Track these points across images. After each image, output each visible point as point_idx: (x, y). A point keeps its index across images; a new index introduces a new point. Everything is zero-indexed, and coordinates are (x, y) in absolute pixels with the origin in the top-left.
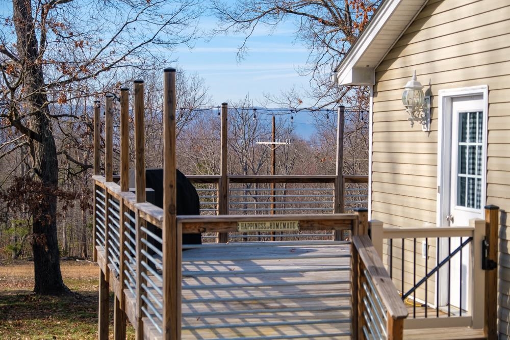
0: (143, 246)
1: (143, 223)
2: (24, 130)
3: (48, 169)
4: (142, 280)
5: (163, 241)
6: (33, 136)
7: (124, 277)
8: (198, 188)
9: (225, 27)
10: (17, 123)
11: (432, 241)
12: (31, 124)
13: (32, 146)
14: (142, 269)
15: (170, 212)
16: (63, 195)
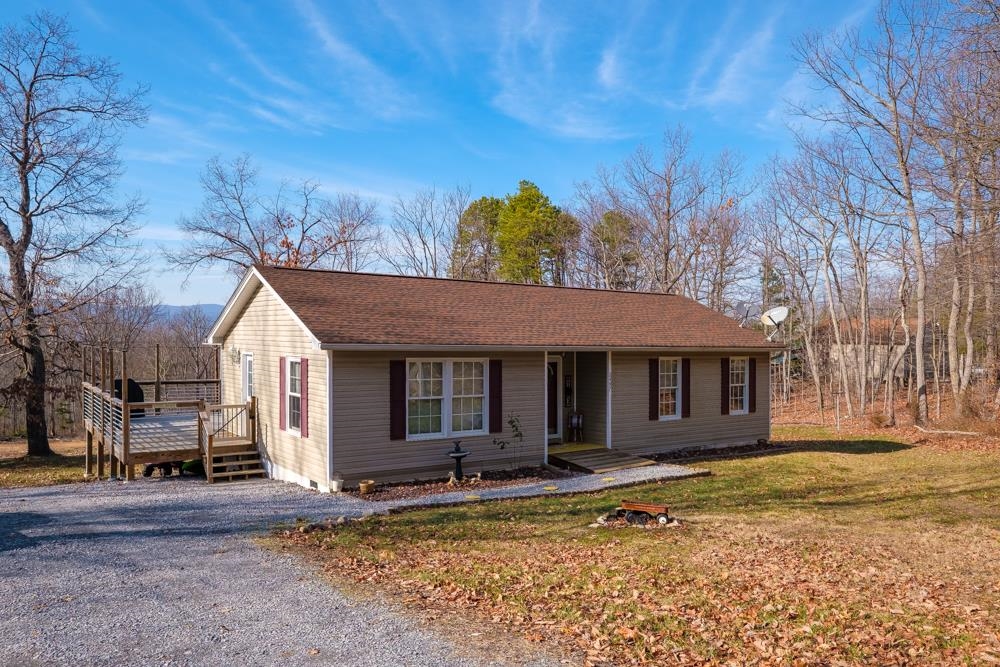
0: (113, 415)
1: (113, 406)
2: (21, 347)
3: (39, 372)
4: (114, 434)
5: (122, 412)
6: (27, 350)
7: (104, 430)
8: (143, 387)
9: (171, 267)
10: (15, 342)
11: (230, 410)
12: (25, 342)
13: (25, 356)
14: (113, 429)
15: (125, 402)
16: (51, 390)
